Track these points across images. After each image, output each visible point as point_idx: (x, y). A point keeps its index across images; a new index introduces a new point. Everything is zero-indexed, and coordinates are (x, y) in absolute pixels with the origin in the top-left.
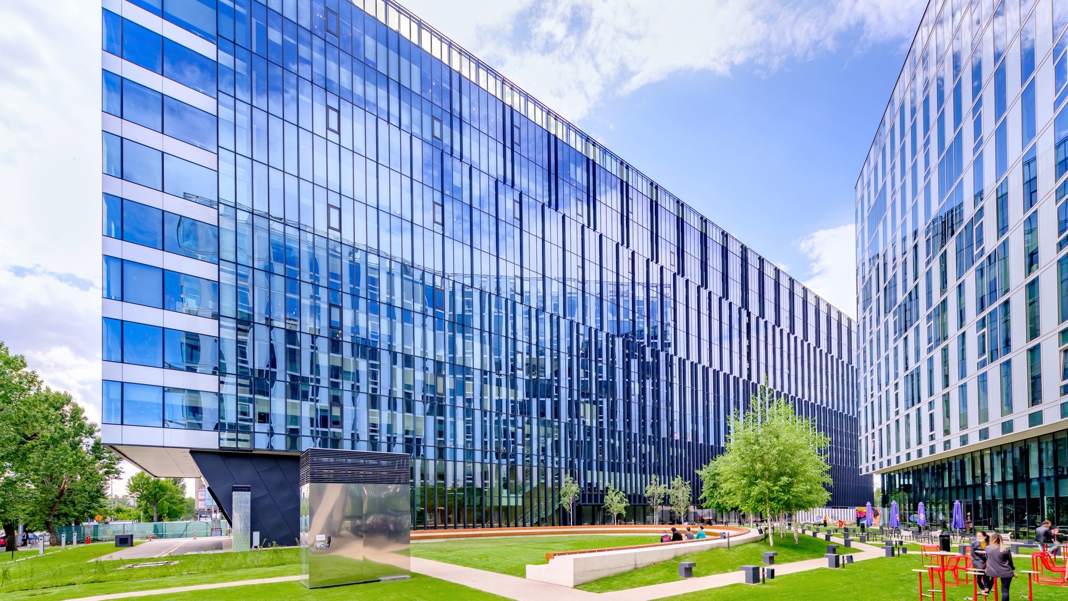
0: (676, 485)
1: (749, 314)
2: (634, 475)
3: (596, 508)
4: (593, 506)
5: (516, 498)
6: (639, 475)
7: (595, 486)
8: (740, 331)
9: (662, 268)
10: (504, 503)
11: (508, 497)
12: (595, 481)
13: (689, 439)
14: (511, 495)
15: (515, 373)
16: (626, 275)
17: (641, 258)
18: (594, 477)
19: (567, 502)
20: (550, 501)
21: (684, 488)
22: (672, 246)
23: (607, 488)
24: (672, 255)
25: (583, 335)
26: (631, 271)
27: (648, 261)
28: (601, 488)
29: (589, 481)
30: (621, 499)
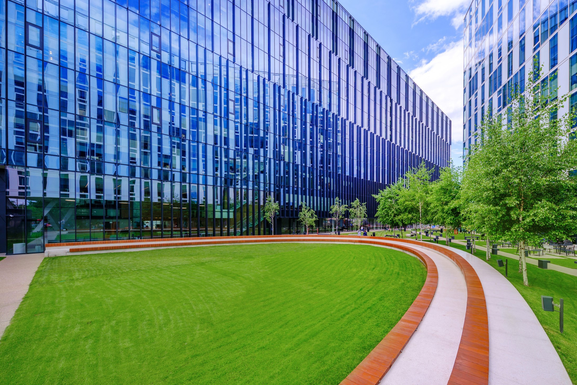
0: (356, 206)
1: (391, 101)
2: (315, 197)
3: (292, 220)
4: (290, 219)
5: (228, 212)
6: (319, 198)
7: (291, 204)
8: (386, 110)
9: (339, 59)
10: (218, 215)
11: (221, 212)
12: (291, 201)
13: (355, 176)
14: (223, 210)
15: (228, 116)
16: (315, 58)
17: (325, 49)
18: (290, 198)
19: (269, 216)
20: (256, 215)
21: (361, 208)
22: (346, 46)
23: (301, 206)
24: (346, 52)
25: (284, 96)
26: (318, 56)
27: (330, 52)
28: (296, 206)
29: (287, 202)
30: (312, 215)
